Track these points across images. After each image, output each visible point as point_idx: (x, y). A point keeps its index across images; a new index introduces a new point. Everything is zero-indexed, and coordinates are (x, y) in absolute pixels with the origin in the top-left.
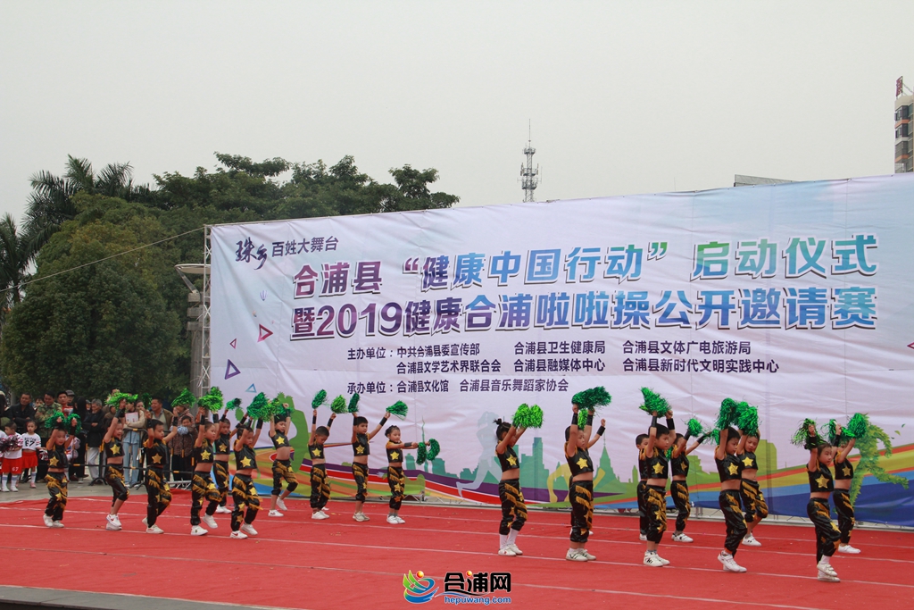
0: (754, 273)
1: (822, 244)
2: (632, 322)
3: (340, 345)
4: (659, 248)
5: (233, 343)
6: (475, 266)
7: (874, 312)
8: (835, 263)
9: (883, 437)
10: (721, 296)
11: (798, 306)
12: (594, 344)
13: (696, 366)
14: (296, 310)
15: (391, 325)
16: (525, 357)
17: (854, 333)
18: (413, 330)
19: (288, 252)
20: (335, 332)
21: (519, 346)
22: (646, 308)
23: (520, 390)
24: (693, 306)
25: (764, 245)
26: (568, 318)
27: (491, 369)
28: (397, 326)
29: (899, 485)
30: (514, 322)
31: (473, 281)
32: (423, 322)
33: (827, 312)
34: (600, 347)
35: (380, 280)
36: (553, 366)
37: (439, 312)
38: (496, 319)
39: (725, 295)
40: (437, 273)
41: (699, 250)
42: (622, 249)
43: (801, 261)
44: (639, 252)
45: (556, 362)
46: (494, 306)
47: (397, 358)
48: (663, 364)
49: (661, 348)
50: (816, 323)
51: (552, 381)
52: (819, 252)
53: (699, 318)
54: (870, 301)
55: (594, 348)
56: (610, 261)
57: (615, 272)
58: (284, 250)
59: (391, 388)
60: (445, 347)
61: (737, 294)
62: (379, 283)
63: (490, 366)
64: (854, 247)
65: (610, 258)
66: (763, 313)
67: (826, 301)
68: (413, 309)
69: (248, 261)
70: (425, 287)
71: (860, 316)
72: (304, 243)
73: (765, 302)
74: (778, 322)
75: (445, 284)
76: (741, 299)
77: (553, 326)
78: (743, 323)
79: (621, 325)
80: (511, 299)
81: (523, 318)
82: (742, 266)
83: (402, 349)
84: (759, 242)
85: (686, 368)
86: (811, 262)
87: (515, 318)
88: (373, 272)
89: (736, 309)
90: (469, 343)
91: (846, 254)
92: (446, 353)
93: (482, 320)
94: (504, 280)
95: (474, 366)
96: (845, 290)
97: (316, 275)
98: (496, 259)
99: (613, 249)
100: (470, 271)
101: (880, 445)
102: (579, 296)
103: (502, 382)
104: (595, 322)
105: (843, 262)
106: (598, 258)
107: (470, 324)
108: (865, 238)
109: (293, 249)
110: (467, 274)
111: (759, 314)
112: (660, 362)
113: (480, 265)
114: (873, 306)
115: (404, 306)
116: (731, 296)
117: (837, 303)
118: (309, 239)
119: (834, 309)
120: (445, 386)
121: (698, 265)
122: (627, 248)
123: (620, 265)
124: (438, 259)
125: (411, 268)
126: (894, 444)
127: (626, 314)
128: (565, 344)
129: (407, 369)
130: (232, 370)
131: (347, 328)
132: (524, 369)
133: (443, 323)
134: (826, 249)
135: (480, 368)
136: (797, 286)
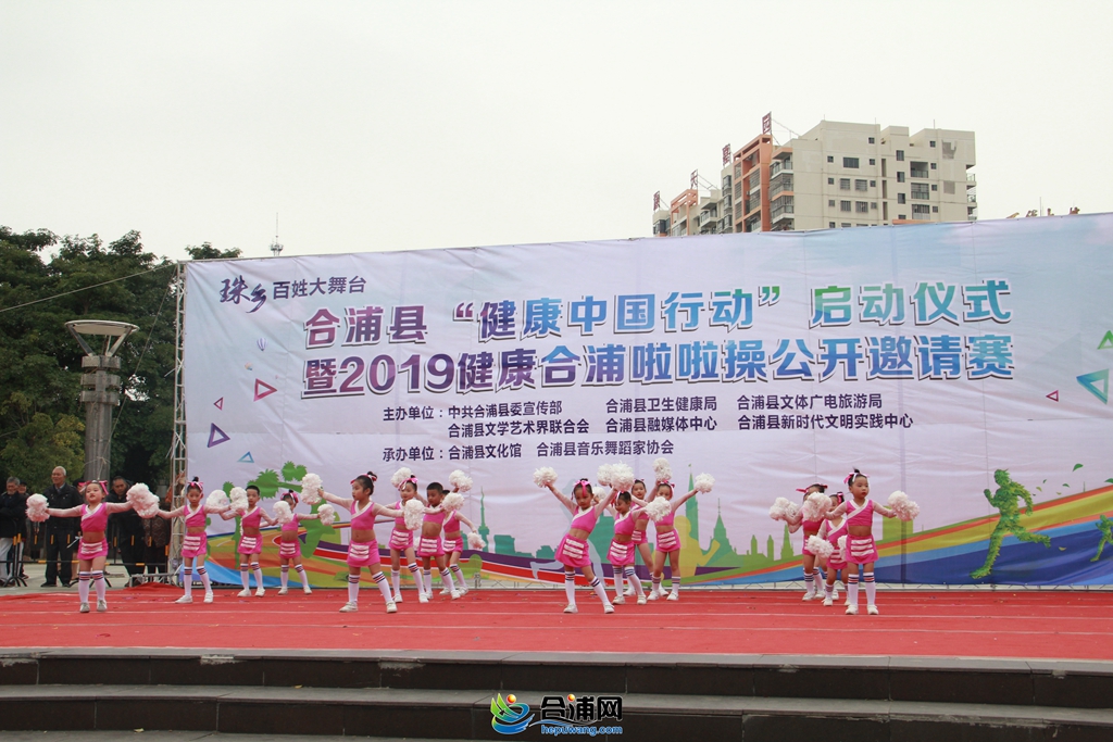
0: (881, 319)
1: (951, 289)
2: (746, 374)
3: (373, 404)
4: (771, 293)
5: (219, 403)
6: (550, 313)
7: (1011, 362)
8: (967, 310)
9: (1024, 495)
10: (845, 345)
11: (931, 355)
12: (703, 400)
13: (821, 423)
14: (310, 363)
15: (441, 380)
16: (619, 416)
17: (992, 383)
18: (468, 386)
19: (296, 294)
20: (366, 388)
21: (612, 405)
22: (762, 358)
23: (615, 453)
24: (815, 356)
25: (889, 290)
26: (671, 372)
27: (576, 430)
28: (448, 382)
29: (1041, 543)
30: (605, 376)
31: (549, 330)
32: (483, 378)
33: (962, 361)
34: (711, 403)
35: (425, 327)
36: (654, 425)
37: (505, 365)
38: (582, 373)
39: (851, 343)
40: (500, 321)
41: (816, 295)
42: (728, 294)
43: (931, 308)
44: (749, 298)
45: (657, 420)
46: (578, 358)
47: (449, 420)
48: (785, 421)
49: (781, 403)
50: (951, 373)
51: (654, 443)
52: (949, 298)
53: (823, 368)
54: (1007, 349)
55: (703, 405)
56: (715, 308)
57: (723, 319)
58: (290, 291)
59: (441, 454)
60: (516, 405)
61: (863, 342)
62: (423, 331)
63: (575, 427)
64: (985, 293)
65: (715, 304)
66: (894, 362)
67: (960, 350)
68: (468, 362)
69: (237, 302)
70: (484, 336)
71: (997, 366)
72: (318, 284)
73: (896, 351)
74: (910, 372)
75: (513, 333)
76: (868, 348)
77: (653, 380)
78: (872, 373)
79: (734, 378)
80: (599, 350)
81: (615, 372)
82: (867, 313)
83: (454, 409)
84: (883, 287)
85: (810, 425)
86: (942, 308)
87: (605, 372)
88: (415, 318)
89: (864, 358)
90: (548, 401)
91: (978, 300)
92: (516, 413)
93: (565, 374)
94: (588, 328)
95: (555, 427)
96: (980, 338)
97: (337, 320)
98: (575, 306)
99: (717, 294)
100: (545, 319)
101: (1021, 503)
102: (682, 347)
103: (591, 445)
104: (703, 376)
105: (975, 309)
106: (701, 304)
107: (549, 378)
108: (997, 284)
109: (303, 290)
110: (540, 322)
111: (889, 364)
112: (780, 418)
113: (556, 312)
114: (1010, 355)
115: (456, 358)
116: (857, 345)
117: (971, 352)
118: (326, 278)
119: (969, 359)
120: (516, 450)
121: (817, 311)
122: (733, 292)
123: (727, 312)
124: (501, 304)
125: (464, 314)
126: (1035, 501)
127: (739, 366)
128: (669, 401)
129: (461, 432)
130: (217, 436)
131: (382, 383)
132: (618, 430)
133: (512, 378)
134: (957, 294)
135: (562, 429)
136: (929, 333)
